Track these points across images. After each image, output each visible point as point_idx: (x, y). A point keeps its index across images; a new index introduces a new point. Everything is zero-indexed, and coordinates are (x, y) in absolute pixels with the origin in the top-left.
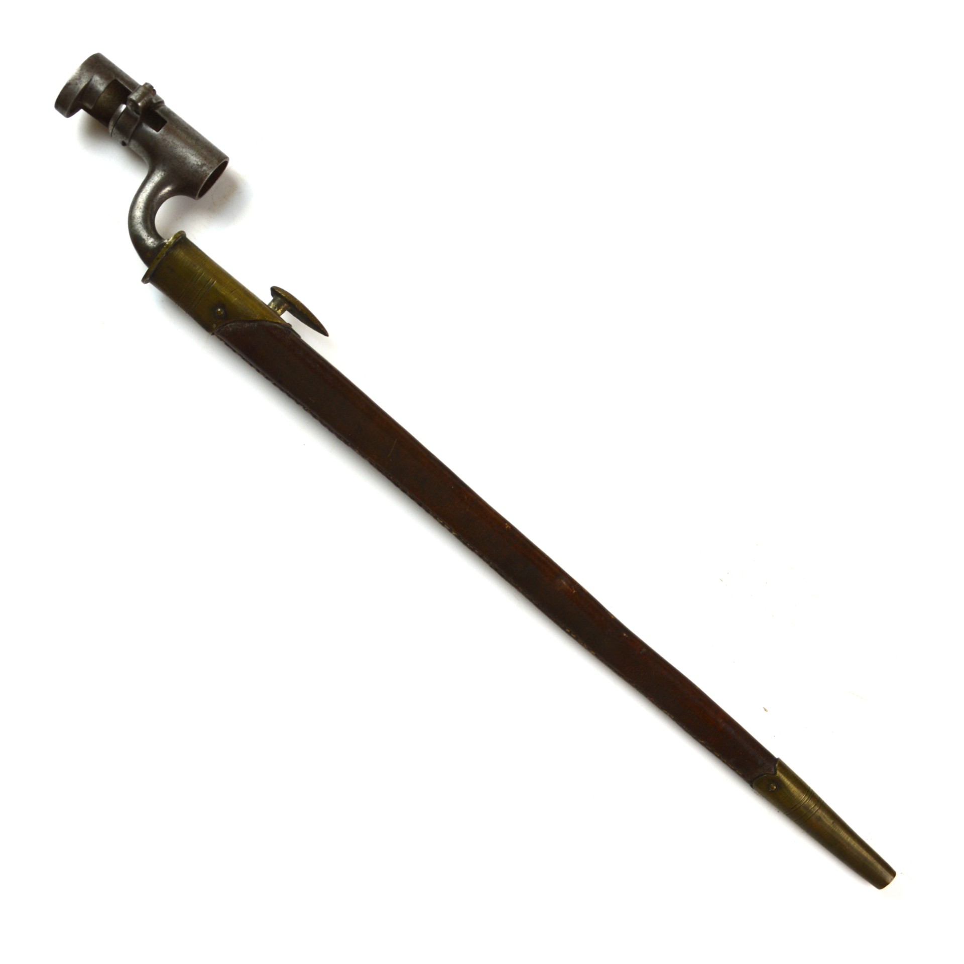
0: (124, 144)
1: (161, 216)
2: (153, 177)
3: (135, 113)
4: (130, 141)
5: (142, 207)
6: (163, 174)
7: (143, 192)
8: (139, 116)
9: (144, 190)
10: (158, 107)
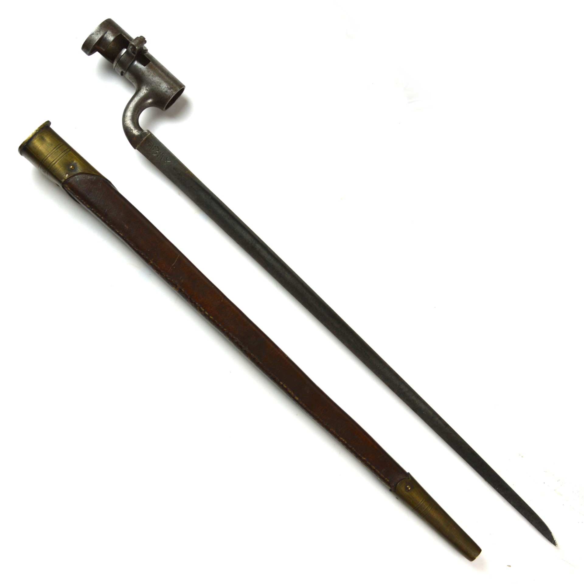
0: (122, 74)
1: (143, 117)
2: (139, 93)
3: (132, 54)
4: (126, 72)
5: (132, 110)
6: (146, 92)
7: (133, 101)
8: (135, 56)
9: (134, 101)
10: (146, 52)
